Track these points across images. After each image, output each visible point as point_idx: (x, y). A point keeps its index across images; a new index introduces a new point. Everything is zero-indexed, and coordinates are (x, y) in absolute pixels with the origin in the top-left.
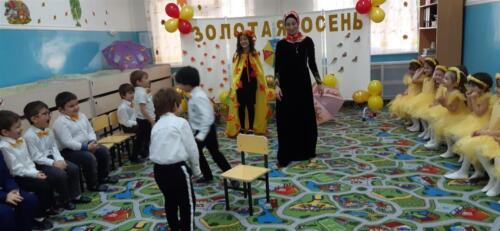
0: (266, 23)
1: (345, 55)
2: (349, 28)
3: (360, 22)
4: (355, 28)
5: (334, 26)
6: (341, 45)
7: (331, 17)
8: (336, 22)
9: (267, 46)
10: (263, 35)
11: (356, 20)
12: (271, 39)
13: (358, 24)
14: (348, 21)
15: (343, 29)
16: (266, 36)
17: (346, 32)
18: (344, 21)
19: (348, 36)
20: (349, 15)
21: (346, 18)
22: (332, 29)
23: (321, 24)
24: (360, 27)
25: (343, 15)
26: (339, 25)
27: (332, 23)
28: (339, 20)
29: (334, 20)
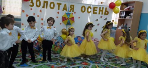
0: (65, 5)
1: (98, 25)
2: (102, 14)
3: (108, 12)
4: (105, 14)
5: (95, 12)
6: (97, 20)
7: (94, 8)
8: (96, 10)
9: (64, 15)
10: (63, 10)
11: (106, 11)
12: (67, 12)
13: (107, 13)
14: (102, 11)
15: (99, 14)
16: (65, 11)
17: (101, 15)
18: (100, 10)
19: (101, 17)
20: (103, 8)
21: (101, 9)
22: (94, 13)
23: (90, 10)
24: (107, 14)
25: (100, 8)
26: (98, 12)
27: (94, 10)
28: (98, 9)
29: (95, 9)
